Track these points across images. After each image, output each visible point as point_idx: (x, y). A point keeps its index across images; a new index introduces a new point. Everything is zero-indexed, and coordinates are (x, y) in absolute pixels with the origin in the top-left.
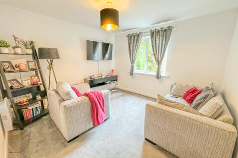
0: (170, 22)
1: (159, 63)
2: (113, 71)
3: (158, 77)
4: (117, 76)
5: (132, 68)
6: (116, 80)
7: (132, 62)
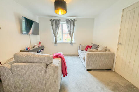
0: (74, 17)
1: (72, 37)
2: (40, 43)
3: (72, 43)
4: (44, 46)
5: (56, 40)
6: (44, 49)
7: (56, 36)
